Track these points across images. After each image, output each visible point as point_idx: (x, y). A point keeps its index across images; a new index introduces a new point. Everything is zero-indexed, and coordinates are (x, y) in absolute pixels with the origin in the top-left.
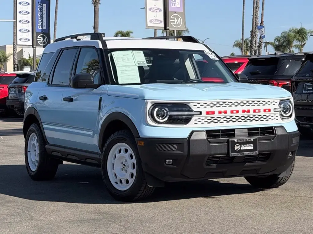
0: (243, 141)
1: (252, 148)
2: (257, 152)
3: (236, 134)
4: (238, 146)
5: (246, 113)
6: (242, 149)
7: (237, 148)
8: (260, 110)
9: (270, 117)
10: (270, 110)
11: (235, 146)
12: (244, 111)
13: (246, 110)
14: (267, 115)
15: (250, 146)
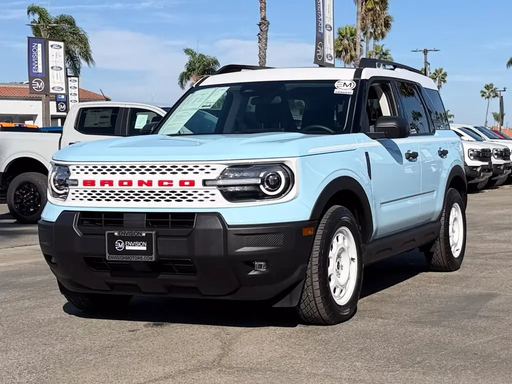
0: (128, 235)
1: (145, 248)
2: (153, 258)
3: (124, 221)
4: (121, 243)
5: (144, 186)
6: (127, 248)
7: (119, 245)
8: (171, 181)
9: (195, 195)
10: (192, 183)
11: (116, 243)
12: (141, 183)
13: (146, 181)
14: (190, 192)
15: (141, 244)
